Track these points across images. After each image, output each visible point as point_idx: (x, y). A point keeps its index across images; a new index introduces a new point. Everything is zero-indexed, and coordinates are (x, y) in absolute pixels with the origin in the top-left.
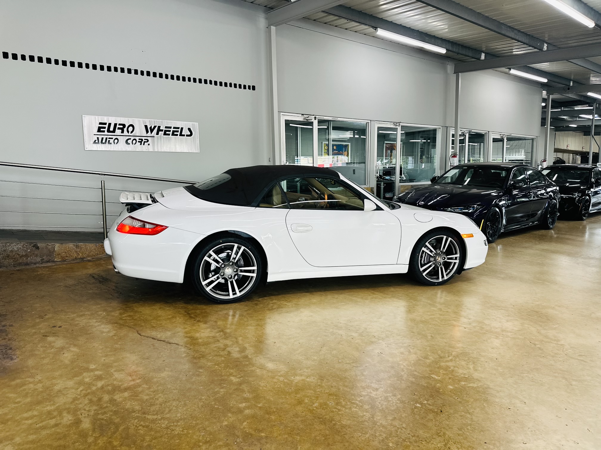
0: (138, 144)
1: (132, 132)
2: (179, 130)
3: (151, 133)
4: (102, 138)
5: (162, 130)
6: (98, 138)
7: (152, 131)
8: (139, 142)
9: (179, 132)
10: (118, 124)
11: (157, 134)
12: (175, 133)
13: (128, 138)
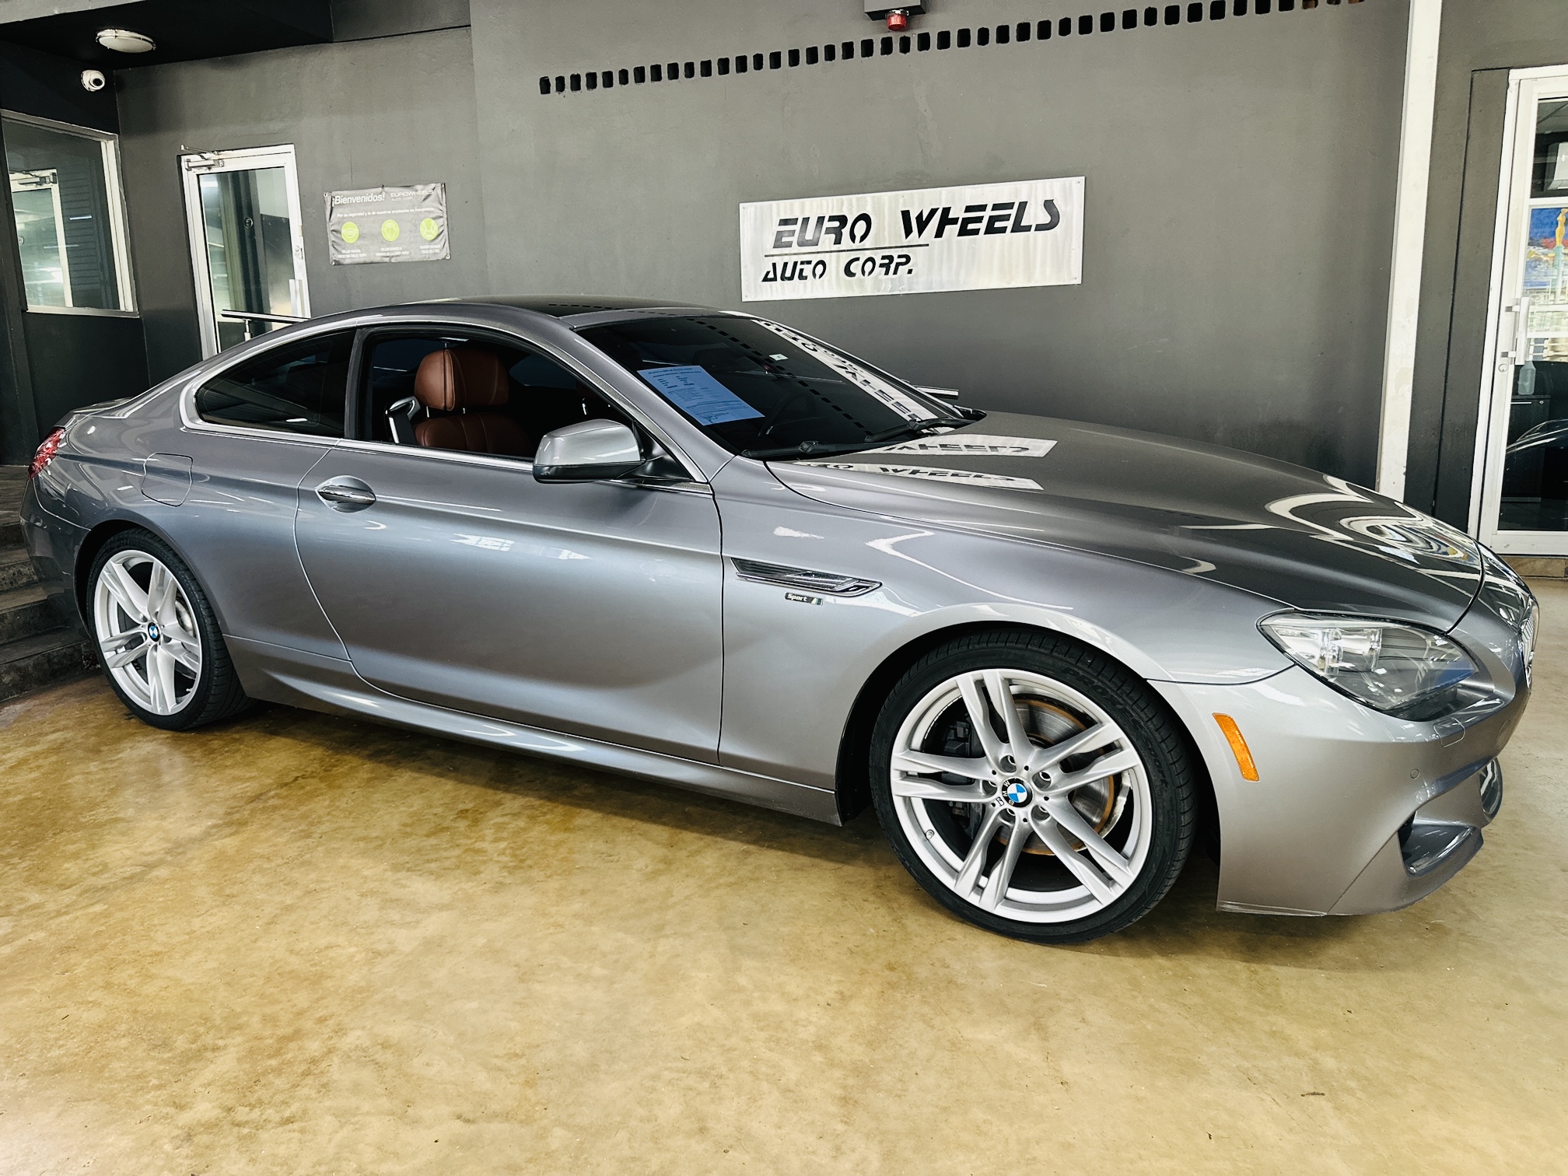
0: (879, 271)
1: (863, 238)
2: (1013, 212)
3: (920, 233)
4: (786, 264)
5: (954, 221)
6: (774, 265)
7: (922, 225)
8: (881, 265)
9: (1012, 219)
10: (826, 219)
11: (939, 233)
12: (998, 225)
13: (854, 255)
